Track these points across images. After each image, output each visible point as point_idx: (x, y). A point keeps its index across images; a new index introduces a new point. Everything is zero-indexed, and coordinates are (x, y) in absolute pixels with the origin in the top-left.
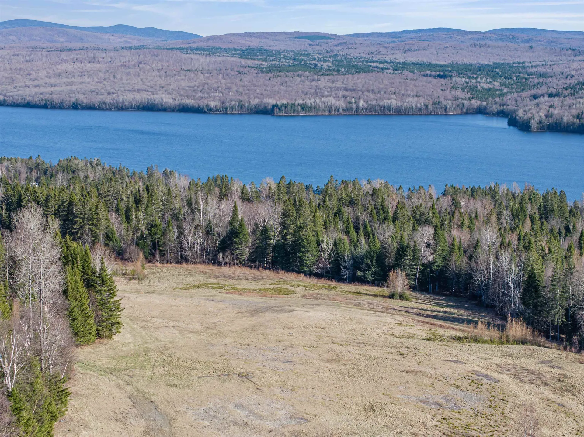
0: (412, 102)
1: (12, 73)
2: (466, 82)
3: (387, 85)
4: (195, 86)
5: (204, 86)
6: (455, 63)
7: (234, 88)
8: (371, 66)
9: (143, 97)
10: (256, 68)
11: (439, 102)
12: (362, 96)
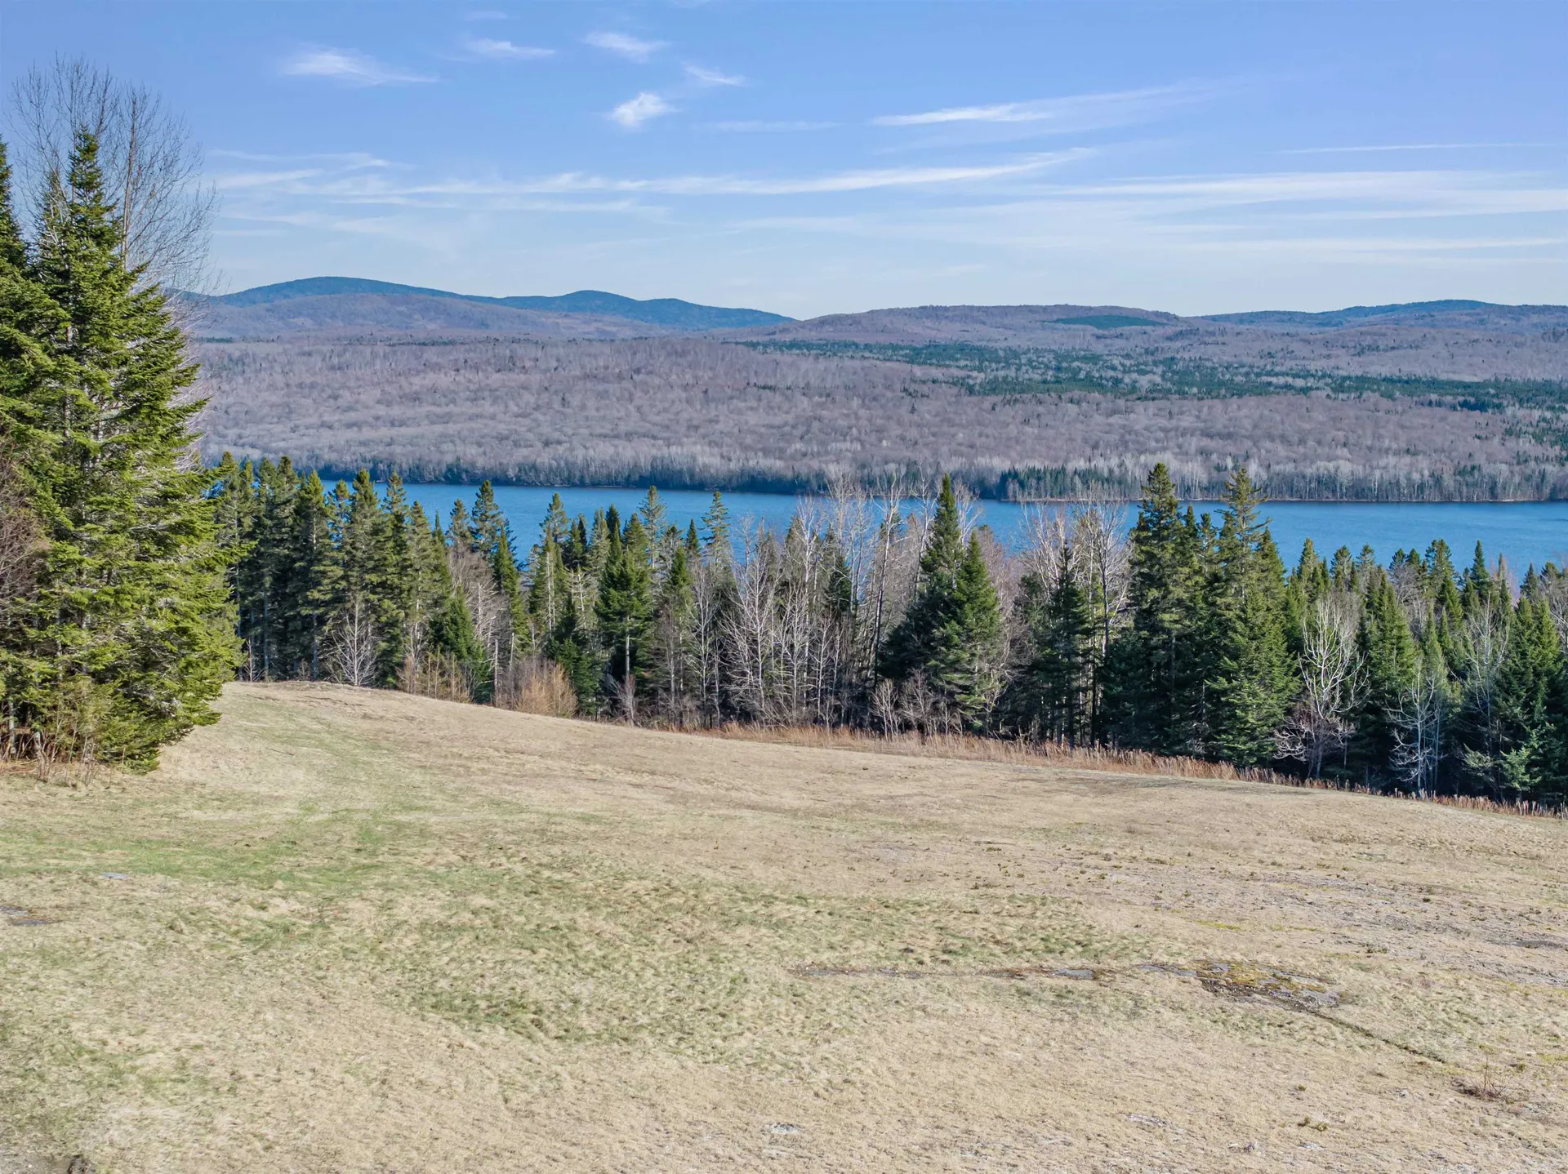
0: (1394, 467)
1: (288, 395)
2: (1544, 420)
3: (1321, 423)
4: (786, 424)
5: (809, 426)
6: (1502, 379)
7: (896, 431)
8: (1270, 384)
9: (641, 454)
10: (954, 384)
11: (1473, 468)
12: (1255, 450)
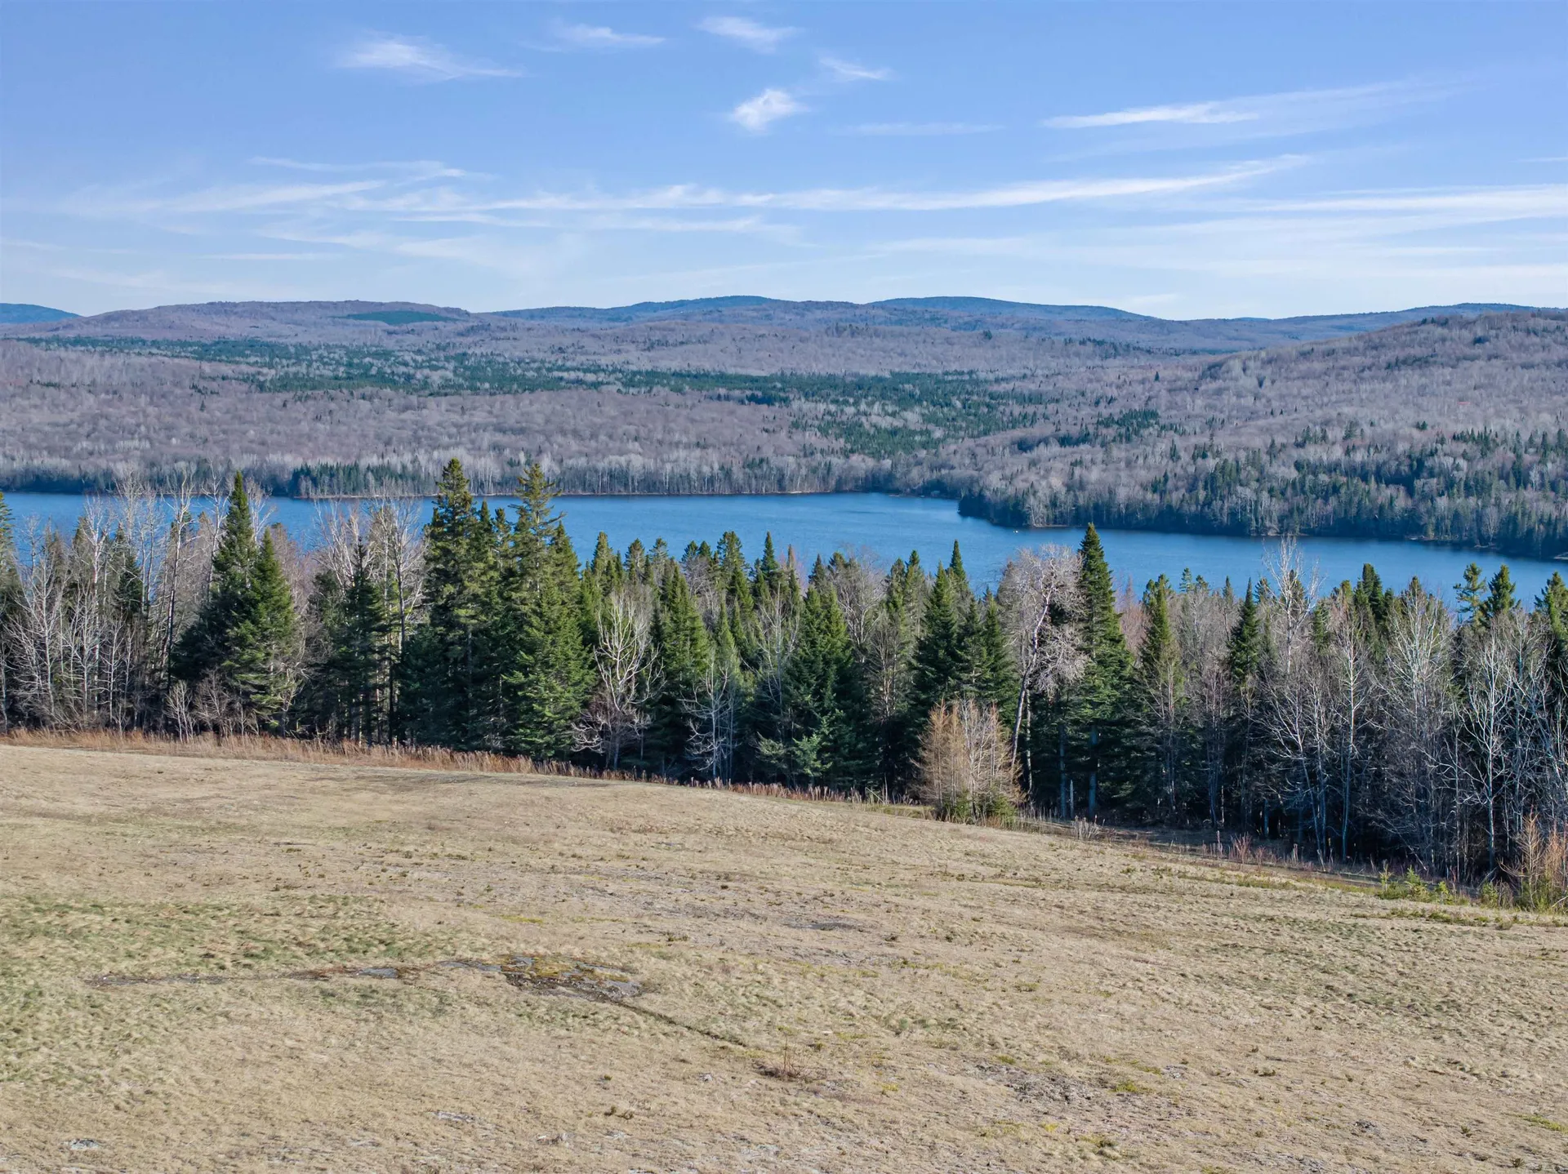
0: (684, 460)
2: (829, 413)
3: (613, 418)
4: (72, 421)
5: (96, 424)
6: (788, 373)
7: (186, 429)
8: (561, 379)
10: (245, 381)
11: (762, 461)
12: (547, 445)
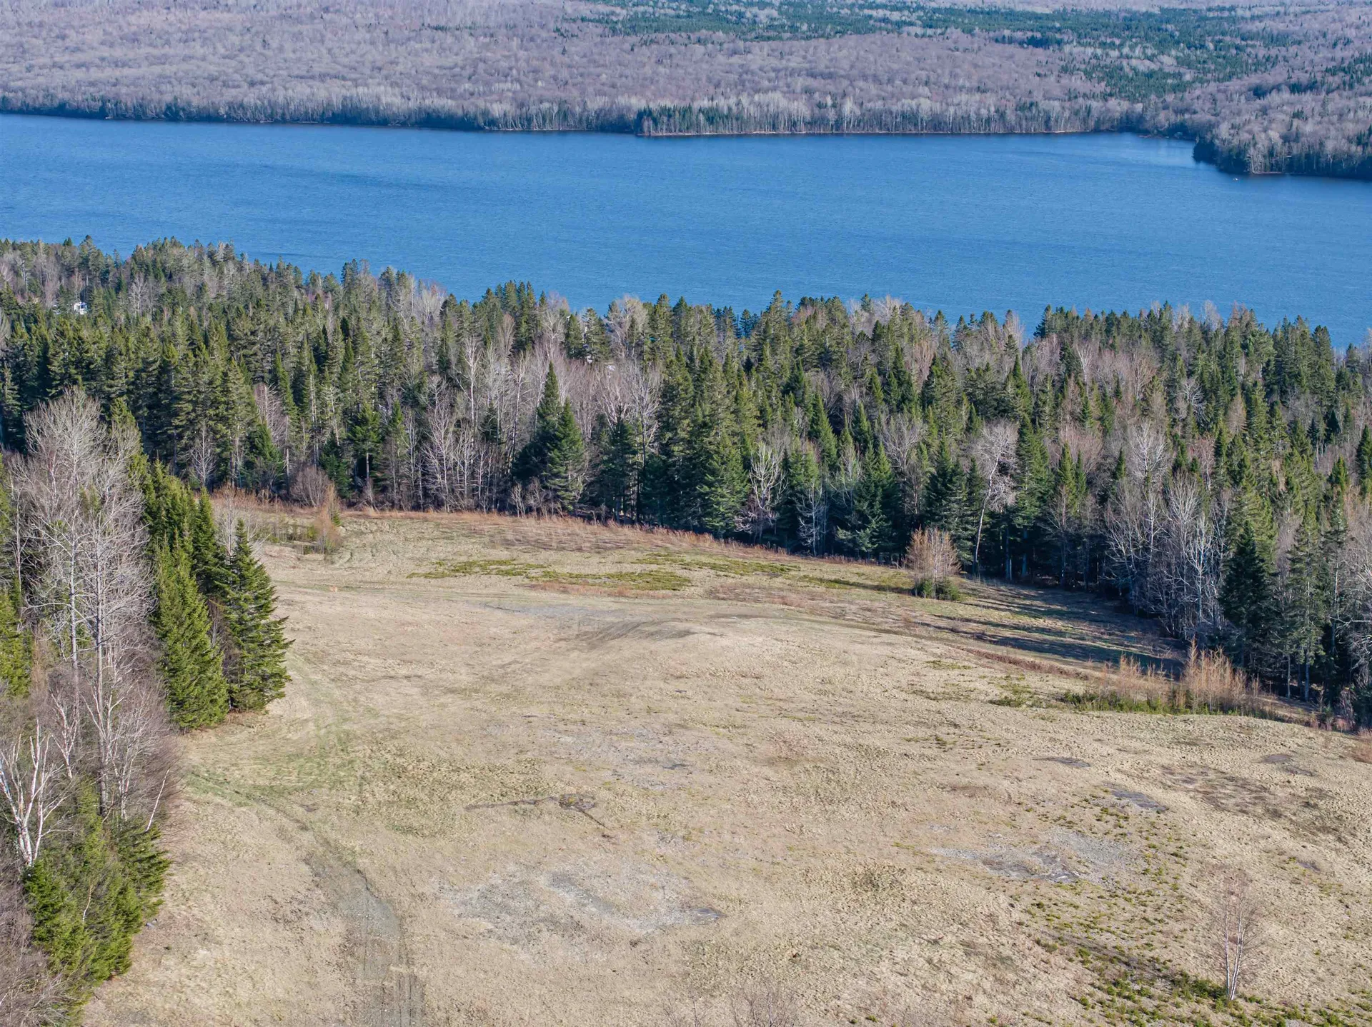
0: (967, 104)
1: (21, 34)
2: (1096, 56)
3: (908, 63)
4: (456, 65)
5: (476, 67)
6: (1069, 9)
7: (548, 71)
8: (870, 17)
9: (332, 94)
10: (599, 21)
11: (1031, 104)
12: (850, 89)
